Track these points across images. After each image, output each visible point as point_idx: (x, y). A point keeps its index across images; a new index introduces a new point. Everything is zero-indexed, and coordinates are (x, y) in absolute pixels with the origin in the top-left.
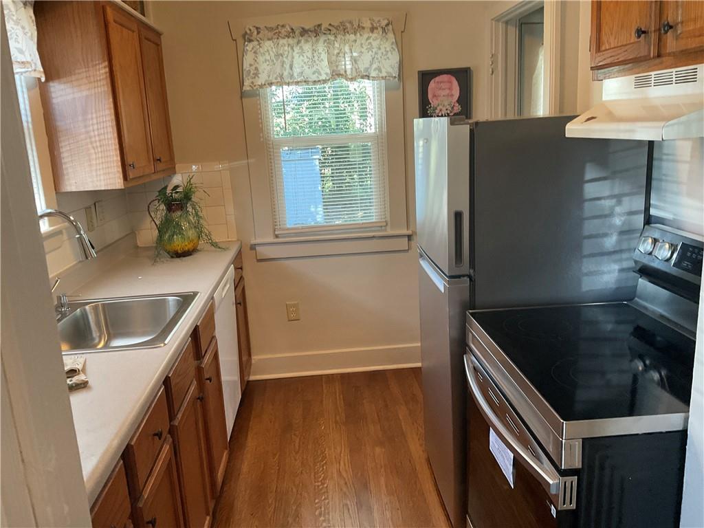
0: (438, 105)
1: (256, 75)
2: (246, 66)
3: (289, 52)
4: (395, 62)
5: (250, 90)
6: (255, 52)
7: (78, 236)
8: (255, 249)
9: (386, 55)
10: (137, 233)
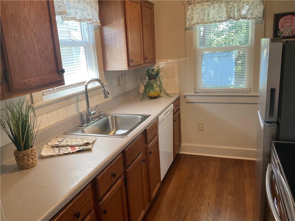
0: (284, 31)
1: (192, 20)
2: (188, 16)
3: (207, 8)
4: (261, 10)
5: (188, 27)
6: (192, 9)
7: (103, 89)
8: (186, 98)
9: (256, 7)
10: (140, 87)
